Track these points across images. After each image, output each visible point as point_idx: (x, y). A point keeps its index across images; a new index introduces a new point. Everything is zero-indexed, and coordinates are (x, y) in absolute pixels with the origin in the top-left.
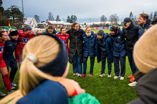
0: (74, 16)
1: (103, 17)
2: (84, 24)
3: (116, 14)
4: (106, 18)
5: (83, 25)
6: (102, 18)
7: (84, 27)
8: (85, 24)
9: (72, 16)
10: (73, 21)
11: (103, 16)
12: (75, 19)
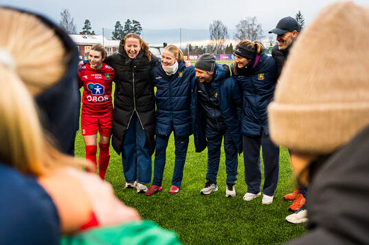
0: (134, 22)
1: (216, 25)
2: (163, 46)
3: (254, 19)
4: (225, 30)
5: (158, 48)
6: (213, 28)
9: (129, 21)
11: (219, 23)
12: (135, 29)
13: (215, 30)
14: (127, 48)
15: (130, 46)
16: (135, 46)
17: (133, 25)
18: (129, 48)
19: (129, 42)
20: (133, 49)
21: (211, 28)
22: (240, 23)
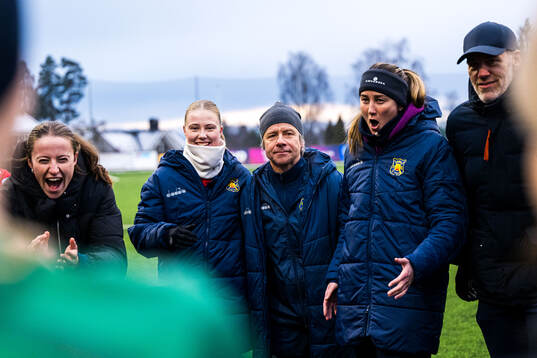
0: (66, 63)
1: (296, 64)
2: (146, 126)
3: (401, 46)
4: (321, 77)
5: (135, 134)
6: (288, 72)
7: (140, 150)
8: (154, 125)
9: (49, 61)
10: (56, 103)
11: (302, 59)
12: (68, 83)
13: (294, 78)
14: (37, 166)
15: (46, 160)
16: (61, 159)
17: (61, 71)
18: (44, 167)
19: (42, 149)
20: (54, 167)
21: (281, 74)
22: (364, 59)
